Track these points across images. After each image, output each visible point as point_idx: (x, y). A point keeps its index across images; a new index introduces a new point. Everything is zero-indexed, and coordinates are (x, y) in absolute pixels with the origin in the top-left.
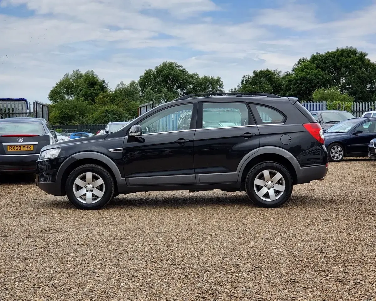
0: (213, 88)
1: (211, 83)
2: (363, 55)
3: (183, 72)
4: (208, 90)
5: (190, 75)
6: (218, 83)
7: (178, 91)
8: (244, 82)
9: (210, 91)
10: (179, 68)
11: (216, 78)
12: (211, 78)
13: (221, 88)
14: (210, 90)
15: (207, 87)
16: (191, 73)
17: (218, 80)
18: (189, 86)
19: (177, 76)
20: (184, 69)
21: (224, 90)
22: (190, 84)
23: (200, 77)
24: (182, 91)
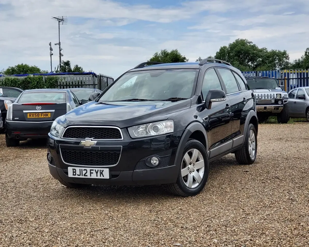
0: (280, 60)
1: (278, 56)
3: (254, 47)
4: (275, 62)
5: (259, 50)
6: (285, 55)
7: (249, 63)
8: (307, 54)
9: (277, 63)
10: (250, 44)
11: (282, 51)
12: (277, 51)
13: (287, 60)
14: (277, 62)
15: (275, 59)
16: (260, 47)
17: (285, 53)
18: (258, 59)
19: (248, 50)
20: (254, 45)
21: (289, 61)
22: (259, 58)
23: (268, 51)
24: (252, 63)
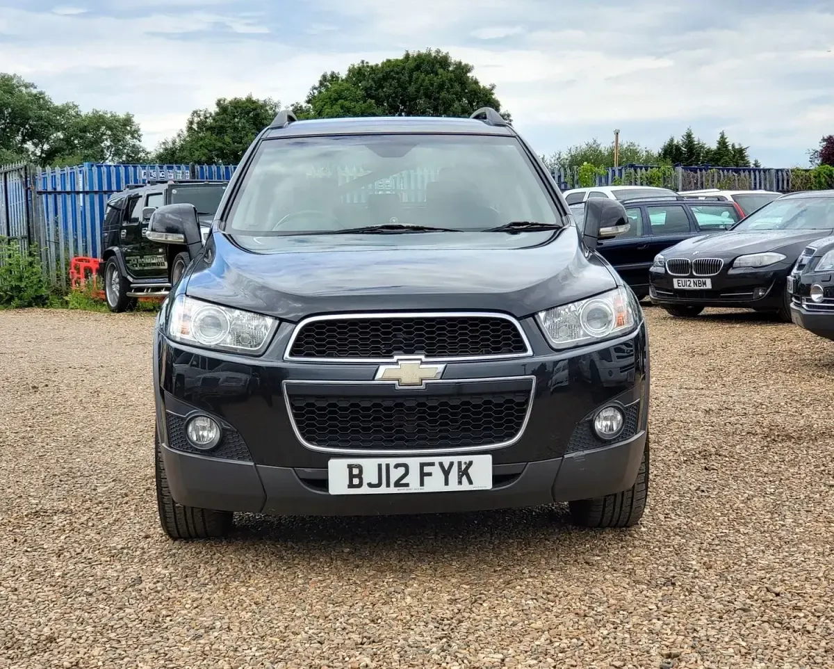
0: (116, 140)
1: (110, 128)
2: (463, 70)
3: (40, 99)
4: (103, 145)
5: (56, 108)
6: (128, 128)
7: (25, 146)
8: (195, 126)
9: (108, 147)
10: (28, 90)
11: (122, 116)
12: (109, 115)
13: (135, 140)
14: (108, 144)
15: (101, 137)
16: (58, 102)
17: (128, 121)
18: (55, 135)
19: (24, 109)
20: (41, 93)
21: (141, 144)
22: (57, 130)
23: (83, 114)
24: (36, 145)
